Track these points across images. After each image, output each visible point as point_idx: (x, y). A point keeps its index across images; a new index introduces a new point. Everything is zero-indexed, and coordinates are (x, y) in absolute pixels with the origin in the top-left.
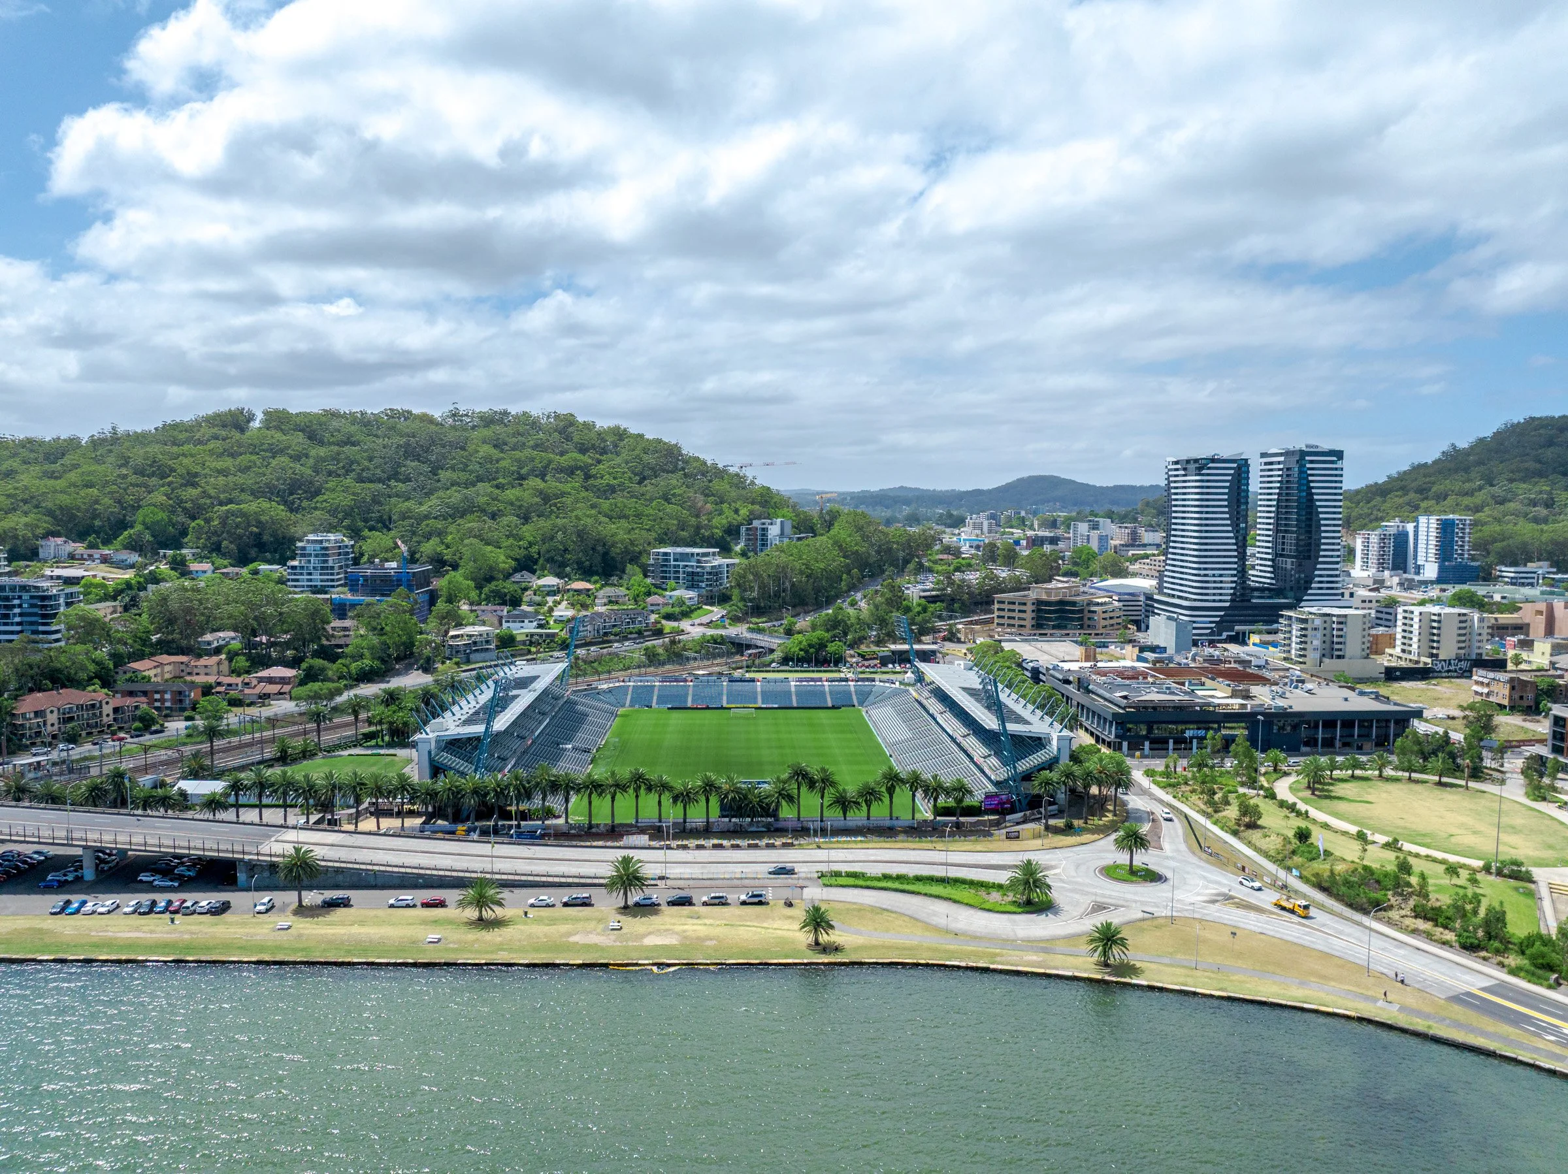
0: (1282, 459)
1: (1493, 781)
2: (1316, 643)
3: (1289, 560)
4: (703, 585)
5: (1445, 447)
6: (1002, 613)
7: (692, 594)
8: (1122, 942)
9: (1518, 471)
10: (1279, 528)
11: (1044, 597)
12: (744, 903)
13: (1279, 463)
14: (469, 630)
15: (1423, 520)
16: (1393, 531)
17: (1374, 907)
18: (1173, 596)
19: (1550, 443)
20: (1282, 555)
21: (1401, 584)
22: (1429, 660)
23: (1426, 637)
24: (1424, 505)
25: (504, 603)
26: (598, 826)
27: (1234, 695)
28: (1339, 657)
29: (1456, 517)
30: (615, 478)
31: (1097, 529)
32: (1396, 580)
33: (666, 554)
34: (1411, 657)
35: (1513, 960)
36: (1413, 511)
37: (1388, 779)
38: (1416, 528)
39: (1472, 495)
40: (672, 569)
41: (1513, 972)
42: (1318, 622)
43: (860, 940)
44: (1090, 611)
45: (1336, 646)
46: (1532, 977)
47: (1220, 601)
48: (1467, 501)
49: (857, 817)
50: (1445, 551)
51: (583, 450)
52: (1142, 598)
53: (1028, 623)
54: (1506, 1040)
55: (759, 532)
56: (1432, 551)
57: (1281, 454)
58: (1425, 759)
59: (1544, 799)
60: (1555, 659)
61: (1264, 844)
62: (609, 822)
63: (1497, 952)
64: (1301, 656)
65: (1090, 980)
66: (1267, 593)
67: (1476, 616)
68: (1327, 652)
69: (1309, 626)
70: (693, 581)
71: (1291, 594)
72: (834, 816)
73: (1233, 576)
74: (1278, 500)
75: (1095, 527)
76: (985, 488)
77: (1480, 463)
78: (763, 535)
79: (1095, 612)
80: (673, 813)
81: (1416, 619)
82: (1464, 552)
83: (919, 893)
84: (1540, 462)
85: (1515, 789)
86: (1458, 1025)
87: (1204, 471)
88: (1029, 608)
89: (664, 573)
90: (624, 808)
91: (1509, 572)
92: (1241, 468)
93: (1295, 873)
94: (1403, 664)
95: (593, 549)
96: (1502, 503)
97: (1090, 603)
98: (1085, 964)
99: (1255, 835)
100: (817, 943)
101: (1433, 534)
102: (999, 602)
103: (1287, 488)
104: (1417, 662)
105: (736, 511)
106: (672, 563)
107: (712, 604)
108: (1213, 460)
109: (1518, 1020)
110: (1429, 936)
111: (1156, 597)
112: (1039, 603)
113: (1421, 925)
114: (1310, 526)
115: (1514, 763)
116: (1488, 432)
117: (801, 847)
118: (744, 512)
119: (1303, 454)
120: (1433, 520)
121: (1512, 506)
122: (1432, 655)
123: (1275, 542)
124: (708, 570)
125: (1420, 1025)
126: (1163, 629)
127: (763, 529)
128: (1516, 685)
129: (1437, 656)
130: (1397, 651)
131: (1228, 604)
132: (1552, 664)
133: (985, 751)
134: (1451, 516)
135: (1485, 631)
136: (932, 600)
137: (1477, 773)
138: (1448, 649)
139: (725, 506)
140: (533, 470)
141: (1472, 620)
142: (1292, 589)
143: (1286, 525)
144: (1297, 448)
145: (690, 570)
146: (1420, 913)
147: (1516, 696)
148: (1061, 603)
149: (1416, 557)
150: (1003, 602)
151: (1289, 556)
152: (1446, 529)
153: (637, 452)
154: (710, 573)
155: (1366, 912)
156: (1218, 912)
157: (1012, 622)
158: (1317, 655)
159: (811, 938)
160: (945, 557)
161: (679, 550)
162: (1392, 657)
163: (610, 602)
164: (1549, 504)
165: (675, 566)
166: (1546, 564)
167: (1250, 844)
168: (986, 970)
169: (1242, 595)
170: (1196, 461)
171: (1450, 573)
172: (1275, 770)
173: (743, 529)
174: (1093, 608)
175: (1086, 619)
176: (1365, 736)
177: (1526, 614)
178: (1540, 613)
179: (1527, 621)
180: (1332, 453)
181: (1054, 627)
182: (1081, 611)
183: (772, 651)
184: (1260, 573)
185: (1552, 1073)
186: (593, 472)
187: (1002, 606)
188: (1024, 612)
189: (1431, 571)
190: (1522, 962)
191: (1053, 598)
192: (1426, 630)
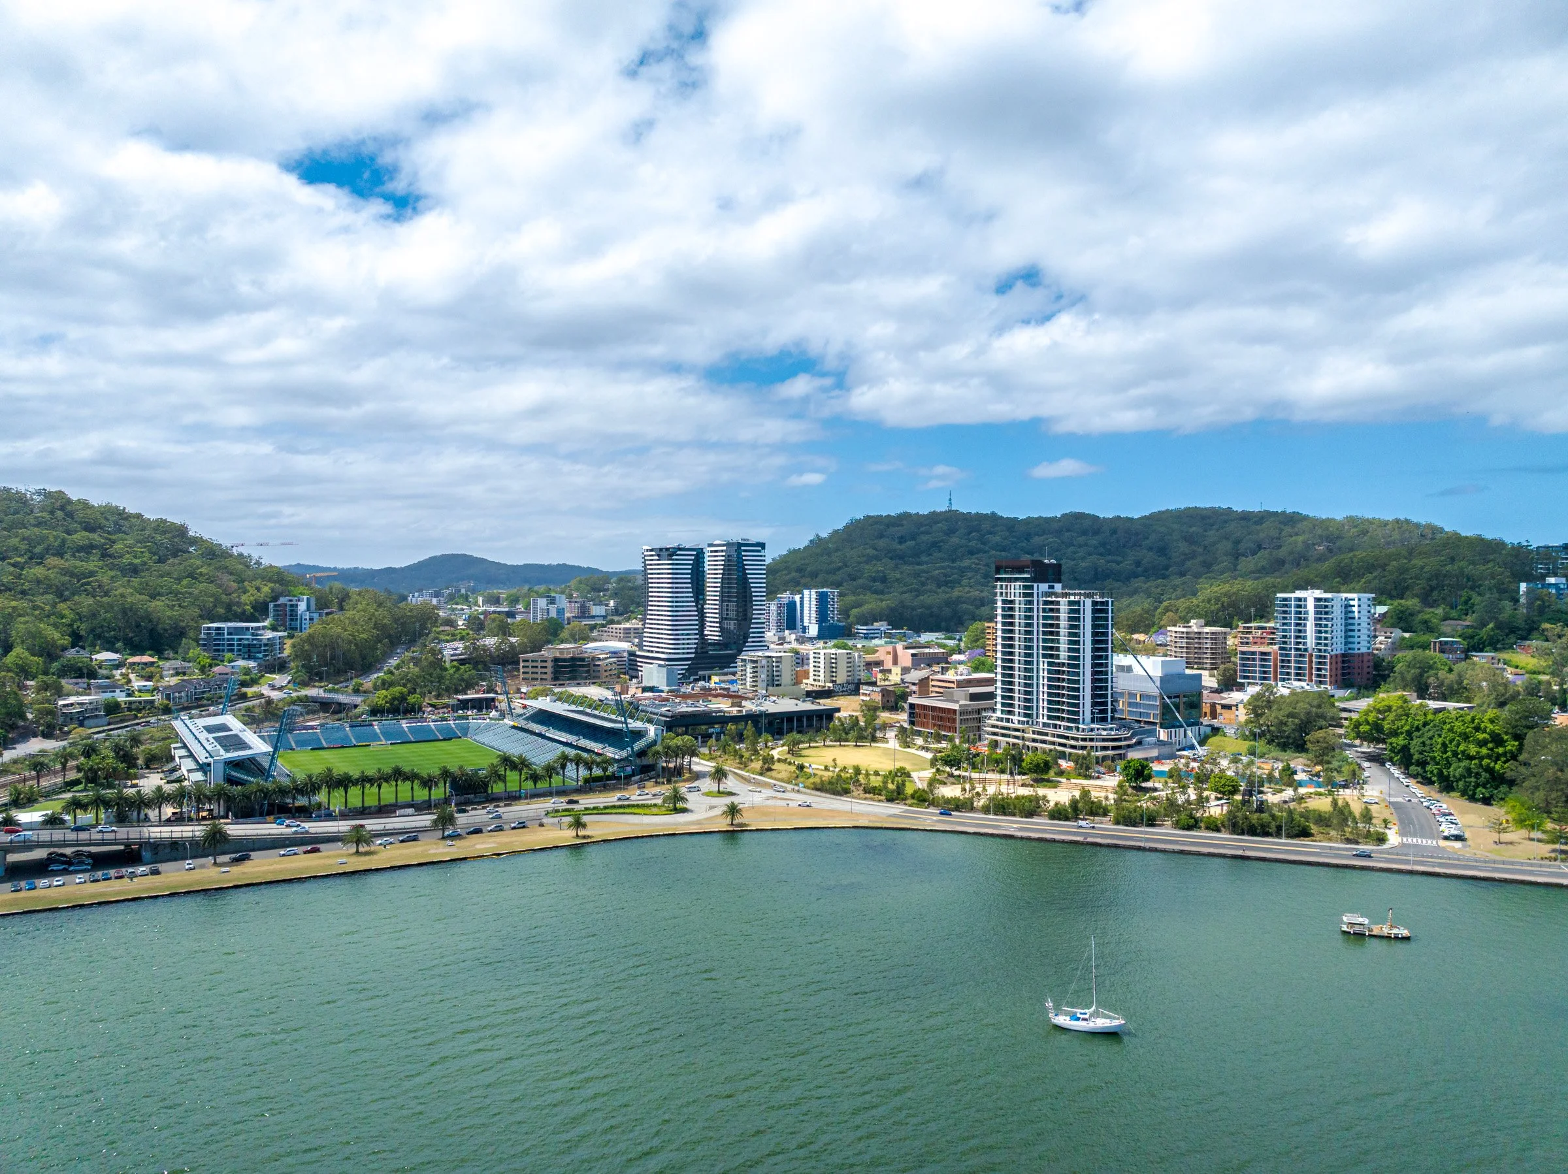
0: (724, 548)
1: (883, 742)
2: (764, 676)
3: (732, 622)
4: (260, 655)
5: (812, 537)
6: (526, 670)
7: (252, 664)
8: (739, 811)
9: (864, 556)
10: (724, 597)
11: (558, 655)
12: (514, 828)
13: (722, 551)
14: (73, 699)
15: (806, 592)
16: (786, 601)
17: (846, 792)
18: (652, 652)
19: (881, 536)
20: (726, 619)
21: (797, 640)
22: (831, 685)
23: (828, 669)
24: (803, 581)
25: (81, 676)
26: (370, 807)
27: (733, 705)
28: (777, 685)
29: (829, 590)
30: (135, 557)
31: (554, 603)
32: (793, 637)
33: (218, 629)
34: (820, 684)
35: (910, 801)
36: (797, 586)
37: (828, 746)
38: (802, 598)
39: (834, 574)
40: (226, 642)
41: (910, 806)
42: (764, 662)
43: (600, 832)
44: (595, 665)
45: (776, 678)
46: (918, 805)
47: (688, 653)
48: (831, 578)
49: (542, 785)
50: (822, 617)
51: (89, 528)
52: (625, 654)
53: (549, 676)
54: (913, 824)
55: (288, 609)
56: (814, 615)
57: (723, 545)
58: (847, 734)
59: (909, 747)
60: (904, 677)
61: (779, 776)
62: (377, 804)
63: (903, 800)
64: (754, 686)
65: (727, 831)
66: (717, 647)
67: (856, 654)
68: (770, 683)
69: (759, 665)
70: (249, 651)
71: (733, 647)
72: (529, 785)
73: (696, 634)
74: (722, 578)
75: (552, 601)
76: (397, 566)
77: (837, 550)
78: (292, 611)
79: (599, 665)
80: (421, 794)
81: (822, 658)
82: (834, 617)
83: (611, 814)
84: (876, 550)
85: (893, 743)
86: (893, 823)
87: (674, 557)
88: (549, 664)
89: (216, 646)
90: (388, 793)
91: (862, 629)
92: (699, 555)
93: (801, 785)
94: (815, 688)
95: (138, 626)
96: (854, 580)
97: (594, 659)
98: (723, 824)
99: (773, 774)
100: (577, 835)
101: (814, 602)
102: (524, 661)
103: (729, 570)
104: (824, 687)
105: (258, 589)
106: (226, 636)
107: (271, 672)
108: (680, 549)
109: (915, 818)
110: (872, 799)
111: (638, 653)
112: (556, 660)
113: (868, 795)
114: (745, 597)
115: (891, 734)
116: (840, 526)
117: (516, 805)
118: (266, 589)
119: (739, 545)
120: (813, 592)
121: (860, 581)
122: (832, 682)
123: (721, 609)
124: (265, 641)
125: (879, 825)
126: (655, 674)
127: (292, 606)
128: (885, 693)
129: (835, 681)
130: (810, 681)
131: (693, 656)
132: (902, 680)
133: (601, 746)
134: (825, 590)
135: (862, 664)
136: (462, 662)
137: (874, 739)
138: (841, 678)
139: (246, 583)
140: (47, 550)
141: (854, 657)
142: (735, 643)
143: (728, 597)
144: (735, 541)
145: (246, 642)
146: (866, 791)
147: (885, 700)
148: (573, 659)
149: (802, 620)
150: (528, 661)
151: (731, 619)
152: (822, 599)
153: (147, 533)
154: (266, 645)
155: (841, 795)
156: (770, 802)
157: (535, 676)
158: (765, 684)
159: (574, 833)
160: (447, 628)
161: (230, 624)
162: (809, 684)
163: (177, 674)
164: (884, 580)
165: (229, 640)
166: (885, 623)
167: (771, 778)
168: (674, 835)
169: (702, 648)
170: (667, 549)
171: (827, 632)
172: (766, 747)
173: (271, 606)
174: (597, 663)
175: (592, 672)
176: (810, 726)
177: (881, 655)
178: (889, 653)
179: (882, 659)
180: (758, 544)
181: (569, 679)
182: (588, 666)
183: (356, 706)
184: (712, 633)
185: (931, 830)
186: (111, 551)
187: (527, 664)
188: (546, 667)
189: (813, 630)
190: (913, 801)
191: (566, 656)
192: (828, 665)
